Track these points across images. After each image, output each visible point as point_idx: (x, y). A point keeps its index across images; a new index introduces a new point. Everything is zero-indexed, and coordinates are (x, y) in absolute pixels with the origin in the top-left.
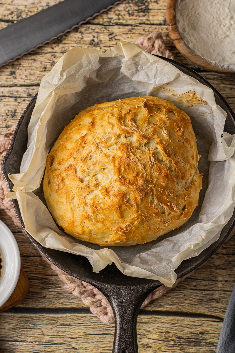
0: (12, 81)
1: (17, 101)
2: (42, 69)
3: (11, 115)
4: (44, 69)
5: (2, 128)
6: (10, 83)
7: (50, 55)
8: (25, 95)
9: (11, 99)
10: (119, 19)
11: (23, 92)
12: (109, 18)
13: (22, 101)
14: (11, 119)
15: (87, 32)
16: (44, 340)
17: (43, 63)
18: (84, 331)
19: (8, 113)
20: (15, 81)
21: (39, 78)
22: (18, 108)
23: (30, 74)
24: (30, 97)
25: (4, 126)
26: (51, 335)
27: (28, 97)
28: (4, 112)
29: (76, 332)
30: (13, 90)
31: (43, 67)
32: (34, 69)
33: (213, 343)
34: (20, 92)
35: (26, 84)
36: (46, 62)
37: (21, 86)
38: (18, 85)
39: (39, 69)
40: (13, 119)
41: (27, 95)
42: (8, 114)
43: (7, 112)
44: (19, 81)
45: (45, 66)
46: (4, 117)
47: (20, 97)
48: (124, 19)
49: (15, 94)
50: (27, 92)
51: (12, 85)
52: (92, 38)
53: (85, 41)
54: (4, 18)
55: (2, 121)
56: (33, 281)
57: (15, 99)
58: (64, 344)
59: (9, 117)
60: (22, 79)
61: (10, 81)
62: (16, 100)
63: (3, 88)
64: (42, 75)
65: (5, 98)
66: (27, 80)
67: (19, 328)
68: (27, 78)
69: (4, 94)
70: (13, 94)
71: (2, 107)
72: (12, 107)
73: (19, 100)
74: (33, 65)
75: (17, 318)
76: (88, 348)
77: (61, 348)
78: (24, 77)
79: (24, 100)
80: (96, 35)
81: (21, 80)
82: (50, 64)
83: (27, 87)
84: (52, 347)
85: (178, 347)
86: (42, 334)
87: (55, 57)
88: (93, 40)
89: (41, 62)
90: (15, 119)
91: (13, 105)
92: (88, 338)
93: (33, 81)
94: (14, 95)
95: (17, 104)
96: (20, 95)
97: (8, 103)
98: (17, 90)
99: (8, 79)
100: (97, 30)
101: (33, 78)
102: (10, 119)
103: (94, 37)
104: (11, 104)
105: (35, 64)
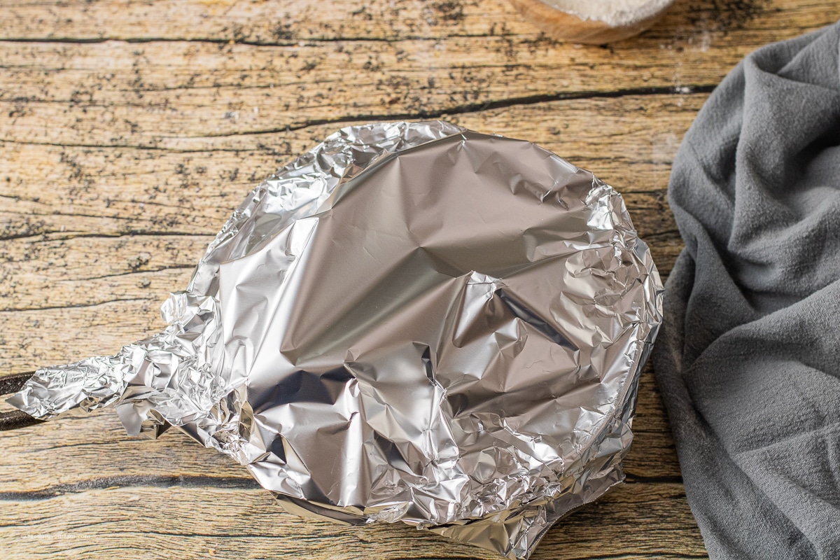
0: (230, 127)
1: (240, 156)
2: (281, 108)
3: (230, 177)
4: (285, 108)
5: (213, 198)
6: (227, 130)
7: (295, 86)
8: (253, 147)
9: (228, 154)
10: (412, 31)
11: (250, 142)
12: (396, 31)
13: (247, 155)
14: (230, 182)
15: (358, 51)
16: (304, 531)
17: (283, 99)
19: (224, 174)
20: (235, 128)
21: (276, 122)
22: (240, 166)
23: (262, 116)
24: (262, 150)
25: (218, 194)
27: (258, 150)
28: (216, 173)
30: (232, 140)
31: (283, 104)
32: (267, 109)
33: (626, 519)
34: (244, 143)
35: (253, 130)
36: (288, 98)
37: (246, 133)
38: (240, 133)
39: (276, 108)
40: (233, 182)
41: (257, 146)
42: (224, 176)
43: (221, 173)
44: (242, 126)
45: (287, 103)
46: (217, 181)
47: (244, 150)
48: (420, 31)
49: (236, 146)
50: (257, 142)
51: (229, 134)
52: (367, 60)
53: (356, 64)
54: (211, 37)
55: (213, 187)
57: (235, 153)
58: (344, 535)
59: (225, 180)
60: (246, 123)
61: (226, 127)
62: (237, 155)
63: (214, 138)
64: (281, 116)
65: (218, 153)
66: (255, 124)
67: (255, 513)
68: (255, 122)
69: (215, 147)
70: (231, 146)
71: (213, 167)
72: (231, 165)
73: (242, 154)
74: (266, 102)
76: (390, 540)
77: (338, 542)
78: (250, 120)
79: (252, 155)
80: (373, 55)
81: (244, 125)
82: (295, 100)
83: (257, 135)
84: (320, 541)
85: (560, 528)
86: (300, 521)
87: (303, 89)
88: (369, 63)
89: (280, 98)
90: (237, 182)
91: (233, 163)
93: (267, 126)
94: (233, 148)
95: (239, 160)
96: (245, 147)
97: (224, 160)
98: (238, 140)
99: (221, 124)
100: (374, 48)
101: (265, 121)
102: (227, 183)
103: (371, 58)
104: (230, 162)
105: (268, 102)
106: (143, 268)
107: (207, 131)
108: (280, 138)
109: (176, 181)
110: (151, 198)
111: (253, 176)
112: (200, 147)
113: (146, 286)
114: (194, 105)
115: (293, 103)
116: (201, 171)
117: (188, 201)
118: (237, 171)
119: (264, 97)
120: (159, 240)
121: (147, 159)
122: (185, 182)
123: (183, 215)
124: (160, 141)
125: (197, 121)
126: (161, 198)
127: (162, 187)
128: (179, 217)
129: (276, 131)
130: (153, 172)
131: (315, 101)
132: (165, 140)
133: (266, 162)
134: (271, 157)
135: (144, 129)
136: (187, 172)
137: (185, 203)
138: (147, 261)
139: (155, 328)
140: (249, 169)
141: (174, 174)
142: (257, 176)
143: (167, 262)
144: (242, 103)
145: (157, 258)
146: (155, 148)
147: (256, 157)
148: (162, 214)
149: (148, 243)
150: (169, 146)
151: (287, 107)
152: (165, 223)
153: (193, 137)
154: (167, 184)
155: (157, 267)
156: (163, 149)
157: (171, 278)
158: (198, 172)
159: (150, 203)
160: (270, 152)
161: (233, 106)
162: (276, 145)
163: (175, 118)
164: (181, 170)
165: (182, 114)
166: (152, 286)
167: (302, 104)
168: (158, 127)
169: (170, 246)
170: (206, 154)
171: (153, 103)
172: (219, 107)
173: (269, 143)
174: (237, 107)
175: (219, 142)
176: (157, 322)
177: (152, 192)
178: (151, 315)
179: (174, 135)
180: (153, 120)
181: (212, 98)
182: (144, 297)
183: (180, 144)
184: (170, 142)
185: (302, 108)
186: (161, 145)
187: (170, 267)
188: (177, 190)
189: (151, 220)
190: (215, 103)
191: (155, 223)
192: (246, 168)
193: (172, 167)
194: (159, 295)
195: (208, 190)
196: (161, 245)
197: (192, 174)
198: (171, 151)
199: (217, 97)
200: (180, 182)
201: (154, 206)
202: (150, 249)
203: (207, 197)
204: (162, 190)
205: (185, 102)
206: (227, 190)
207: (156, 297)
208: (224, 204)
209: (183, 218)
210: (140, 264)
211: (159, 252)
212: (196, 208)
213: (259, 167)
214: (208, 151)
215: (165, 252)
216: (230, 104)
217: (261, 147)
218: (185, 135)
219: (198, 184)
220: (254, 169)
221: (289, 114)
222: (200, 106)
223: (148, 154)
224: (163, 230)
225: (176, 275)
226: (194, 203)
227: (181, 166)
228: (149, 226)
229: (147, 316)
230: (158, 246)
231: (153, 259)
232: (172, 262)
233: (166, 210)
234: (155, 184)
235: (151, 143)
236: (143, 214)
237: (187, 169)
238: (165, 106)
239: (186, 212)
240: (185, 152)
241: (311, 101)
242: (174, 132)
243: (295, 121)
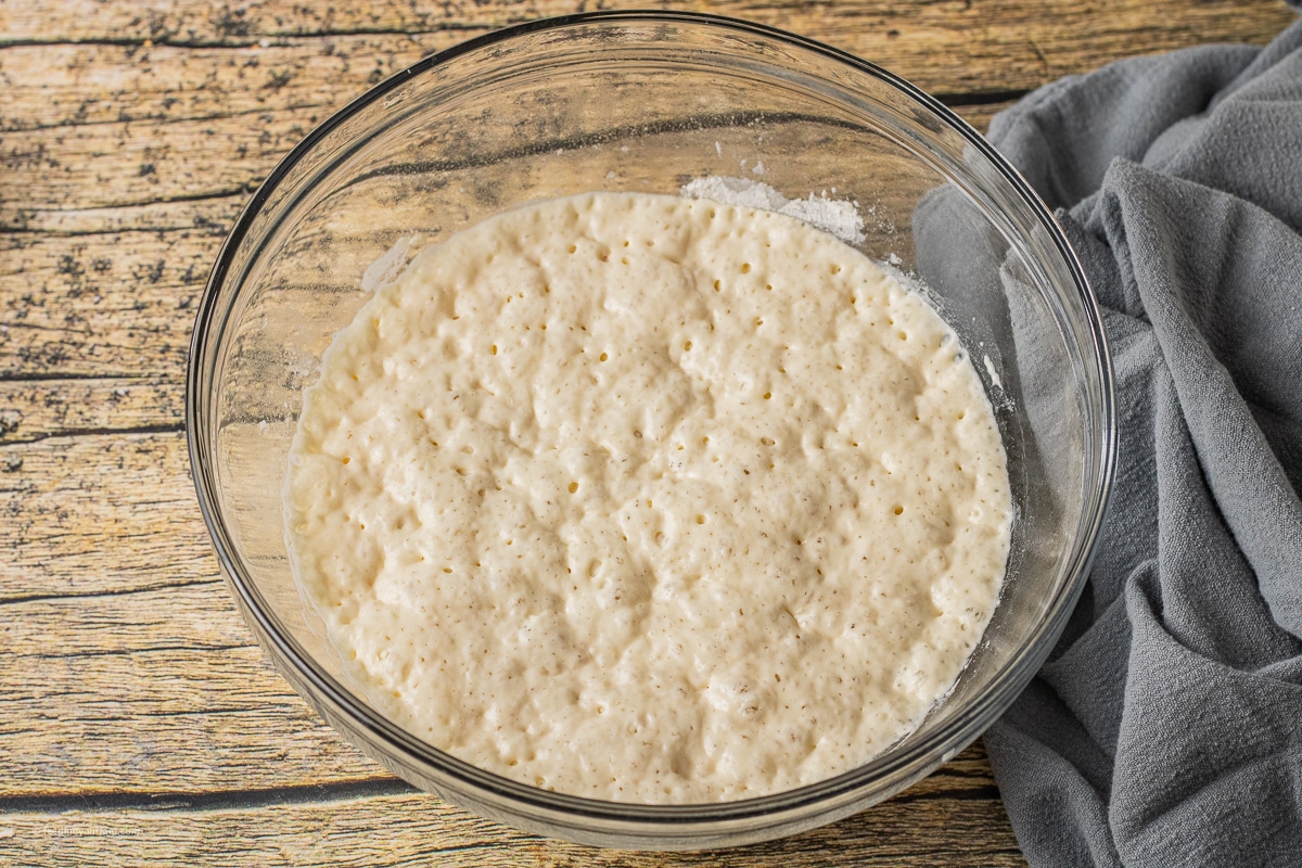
0: (148, 190)
1: (166, 240)
2: (233, 155)
3: (150, 276)
4: (239, 154)
5: (123, 312)
6: (143, 196)
7: (255, 116)
8: (189, 223)
9: (146, 236)
10: (449, 15)
11: (183, 215)
12: (420, 15)
13: (178, 237)
14: (150, 285)
15: (359, 52)
17: (236, 138)
18: (415, 843)
19: (140, 270)
20: (157, 190)
21: (225, 178)
22: (167, 256)
23: (201, 169)
24: (203, 227)
25: (130, 306)
26: (312, 862)
27: (196, 228)
28: (127, 270)
29: (389, 847)
30: (152, 212)
31: (235, 147)
32: (209, 157)
33: (823, 840)
34: (172, 216)
35: (188, 193)
36: (244, 136)
37: (174, 200)
38: (166, 199)
39: (224, 154)
40: (155, 285)
41: (194, 221)
42: (140, 275)
43: (136, 269)
44: (168, 188)
45: (243, 146)
46: (128, 283)
47: (172, 229)
48: (462, 14)
49: (158, 222)
50: (194, 214)
51: (147, 201)
52: (374, 67)
53: (354, 75)
54: (112, 36)
55: (122, 294)
56: (244, 714)
57: (157, 233)
59: (142, 281)
60: (175, 182)
61: (141, 190)
62: (161, 238)
63: (121, 211)
64: (234, 168)
65: (130, 236)
66: (191, 183)
67: (207, 851)
68: (189, 180)
69: (124, 225)
70: (151, 223)
71: (122, 259)
72: (151, 255)
73: (170, 236)
74: (207, 144)
75: (200, 825)
78: (181, 177)
79: (186, 236)
80: (384, 58)
81: (172, 185)
82: (256, 139)
83: (194, 203)
85: (715, 860)
86: (283, 862)
87: (269, 121)
88: (378, 72)
89: (230, 138)
90: (163, 284)
91: (155, 251)
92: (429, 860)
93: (210, 186)
94: (154, 225)
95: (165, 246)
96: (173, 223)
97: (139, 247)
98: (162, 212)
99: (133, 185)
100: (386, 47)
101: (207, 178)
102: (146, 286)
103: (380, 63)
104: (148, 249)
105: (212, 144)
106: (9, 437)
107: (111, 199)
108: (233, 206)
109: (59, 285)
110: (19, 316)
111: (189, 272)
112: (98, 225)
113: (15, 468)
114: (86, 153)
115: (253, 145)
116: (102, 267)
117: (81, 320)
118: (161, 265)
119: (204, 137)
120: (34, 387)
121: (11, 248)
122: (75, 287)
123: (74, 344)
124: (33, 217)
125: (92, 180)
126: (36, 315)
127: (37, 297)
128: (67, 347)
129: (225, 194)
130: (21, 271)
131: (288, 140)
132: (41, 215)
133: (210, 247)
134: (218, 239)
135: (4, 198)
136: (80, 269)
137: (76, 323)
138: (16, 425)
139: (32, 540)
140: (182, 260)
141: (56, 273)
142: (195, 273)
143: (49, 426)
144: (167, 147)
145: (33, 419)
146: (25, 230)
147: (193, 240)
148: (38, 343)
149: (16, 394)
150: (47, 226)
151: (243, 151)
152: (44, 359)
153: (86, 209)
154: (45, 291)
155: (32, 434)
156: (37, 232)
157: (56, 454)
158: (97, 269)
159: (18, 325)
160: (217, 230)
161: (153, 152)
162: (226, 218)
163: (56, 177)
164: (69, 267)
165: (67, 170)
166: (26, 467)
167: (267, 147)
168: (28, 194)
169: (53, 398)
170: (110, 238)
171: (19, 152)
172: (129, 155)
173: (215, 216)
174: (160, 155)
175: (130, 216)
176: (35, 529)
177: (20, 305)
178: (24, 517)
179: (55, 207)
180: (19, 181)
181: (117, 141)
182: (12, 486)
183: (65, 221)
184: (49, 217)
185: (268, 153)
186: (33, 224)
187: (55, 434)
188: (61, 300)
189: (20, 355)
190: (123, 147)
191: (26, 360)
192: (177, 259)
193: (53, 262)
194: (37, 483)
195: (114, 300)
196: (38, 397)
197: (87, 273)
198: (51, 233)
199: (126, 139)
200: (68, 288)
201: (23, 330)
202: (21, 404)
203: (114, 311)
204: (37, 302)
205: (72, 149)
206: (146, 298)
207: (32, 485)
208: (142, 322)
209: (73, 349)
210: (5, 431)
211: (36, 409)
212: (94, 330)
213: (199, 256)
214: (112, 232)
215: (45, 409)
216: (148, 150)
217: (201, 222)
218: (73, 206)
219: (97, 289)
220: (190, 261)
221: (246, 164)
222: (96, 155)
223: (13, 240)
224: (41, 371)
225: (64, 448)
226: (92, 322)
227: (68, 259)
228: (17, 365)
229: (18, 519)
230: (33, 399)
231: (24, 422)
232: (57, 425)
233: (45, 336)
234: (25, 291)
235: (16, 221)
236: (7, 344)
237: (78, 264)
238: (40, 157)
239: (78, 338)
240: (74, 234)
241: (282, 140)
242: (55, 202)
243: (257, 176)
